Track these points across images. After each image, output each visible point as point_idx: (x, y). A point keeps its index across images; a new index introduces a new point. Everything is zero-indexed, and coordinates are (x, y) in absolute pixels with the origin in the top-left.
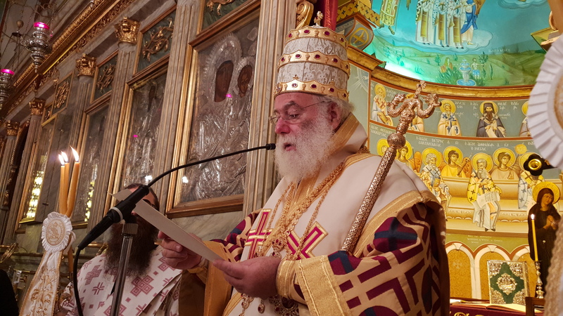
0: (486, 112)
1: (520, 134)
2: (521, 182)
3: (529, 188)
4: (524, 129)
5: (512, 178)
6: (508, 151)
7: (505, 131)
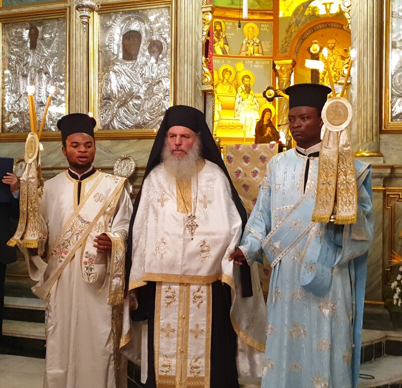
0: (216, 30)
1: (240, 53)
2: (238, 95)
3: (242, 100)
4: (244, 49)
5: (231, 92)
6: (230, 68)
7: (229, 49)
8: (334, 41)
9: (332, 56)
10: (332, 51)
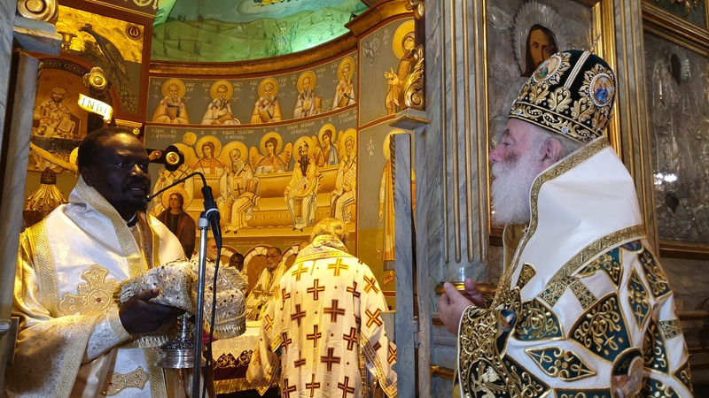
8: (63, 91)
9: (55, 111)
10: (58, 106)
